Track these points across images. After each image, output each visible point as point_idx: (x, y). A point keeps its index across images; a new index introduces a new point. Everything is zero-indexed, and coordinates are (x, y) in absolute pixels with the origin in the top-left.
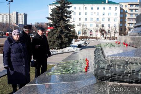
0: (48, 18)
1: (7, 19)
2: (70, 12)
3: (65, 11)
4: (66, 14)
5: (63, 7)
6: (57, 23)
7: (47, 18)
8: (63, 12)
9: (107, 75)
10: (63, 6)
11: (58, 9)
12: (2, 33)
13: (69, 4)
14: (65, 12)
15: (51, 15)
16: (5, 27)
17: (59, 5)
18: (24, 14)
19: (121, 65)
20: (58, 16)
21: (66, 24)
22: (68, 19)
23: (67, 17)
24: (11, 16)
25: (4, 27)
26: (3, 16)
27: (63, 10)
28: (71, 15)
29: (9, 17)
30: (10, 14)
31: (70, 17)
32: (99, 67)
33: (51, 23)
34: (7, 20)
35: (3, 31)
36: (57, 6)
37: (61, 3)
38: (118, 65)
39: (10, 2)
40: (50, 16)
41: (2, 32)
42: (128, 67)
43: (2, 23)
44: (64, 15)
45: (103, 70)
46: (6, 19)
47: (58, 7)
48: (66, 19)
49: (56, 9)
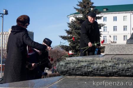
0: (64, 38)
2: (99, 26)
6: (77, 45)
7: (61, 37)
9: (64, 70)
11: (79, 22)
15: (68, 32)
17: (81, 16)
19: (74, 63)
20: (79, 34)
24: (6, 36)
32: (59, 64)
33: (68, 45)
36: (76, 18)
37: (83, 13)
38: (72, 63)
39: (3, 14)
40: (67, 34)
42: (79, 64)
45: (62, 66)
47: (78, 19)
49: (75, 22)
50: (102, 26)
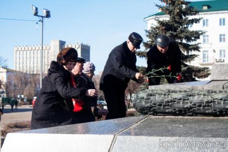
1: (35, 62)
2: (197, 35)
3: (182, 31)
4: (184, 41)
5: (176, 22)
8: (176, 36)
9: (146, 106)
10: (177, 20)
11: (164, 28)
12: (22, 100)
13: (192, 15)
14: (182, 35)
15: (146, 45)
16: (31, 83)
17: (166, 18)
18: (82, 45)
19: (162, 94)
21: (186, 65)
22: (190, 53)
23: (187, 47)
24: (46, 51)
25: (26, 84)
26: (25, 52)
27: (175, 30)
28: (198, 41)
29: (39, 55)
30: (44, 48)
31: (196, 48)
32: (138, 97)
34: (35, 65)
35: (25, 93)
36: (160, 22)
37: (170, 13)
38: (159, 94)
39: (42, 17)
40: (145, 48)
41: (23, 96)
42: (169, 96)
43: (22, 73)
44: (181, 43)
45: (142, 100)
46: (32, 63)
48: (185, 53)
49: (157, 28)
50: (202, 34)
